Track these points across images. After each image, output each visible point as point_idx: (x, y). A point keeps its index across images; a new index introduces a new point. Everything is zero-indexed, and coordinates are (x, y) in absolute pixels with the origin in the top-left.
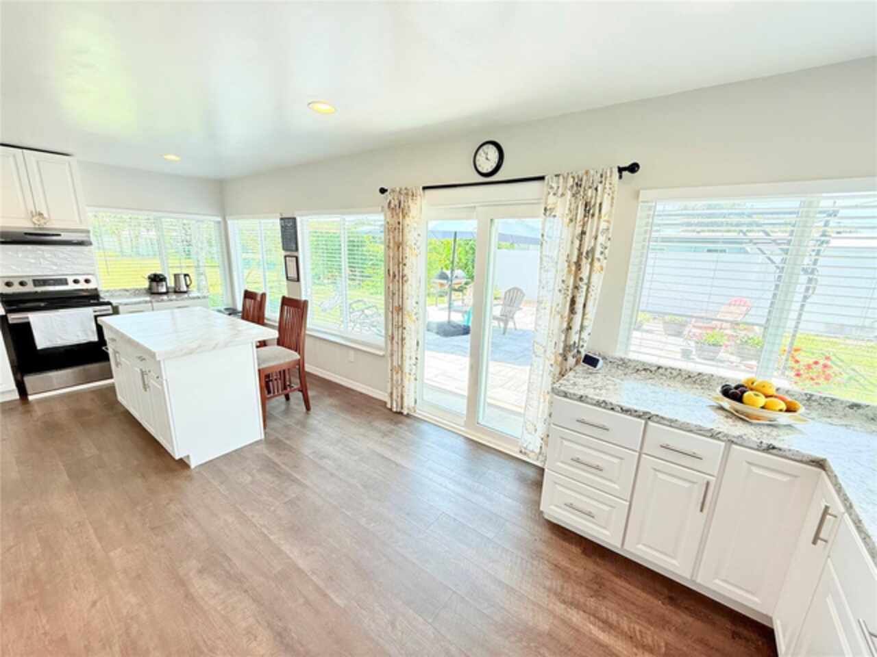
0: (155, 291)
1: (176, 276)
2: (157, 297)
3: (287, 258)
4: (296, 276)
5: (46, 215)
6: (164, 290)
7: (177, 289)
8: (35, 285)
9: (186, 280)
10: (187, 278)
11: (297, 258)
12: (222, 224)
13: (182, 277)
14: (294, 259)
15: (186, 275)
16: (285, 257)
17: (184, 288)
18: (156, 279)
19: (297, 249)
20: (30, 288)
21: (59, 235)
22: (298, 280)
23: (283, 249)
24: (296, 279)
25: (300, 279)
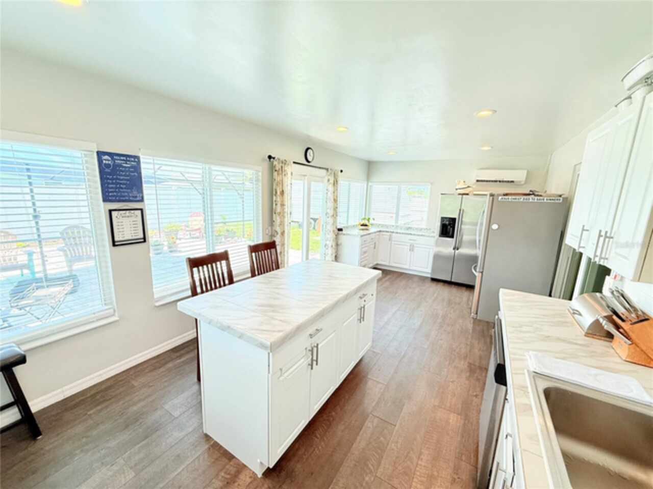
3: (114, 213)
4: (142, 236)
11: (142, 210)
14: (139, 212)
16: (110, 211)
19: (142, 200)
22: (144, 240)
23: (106, 200)
24: (142, 240)
25: (147, 240)
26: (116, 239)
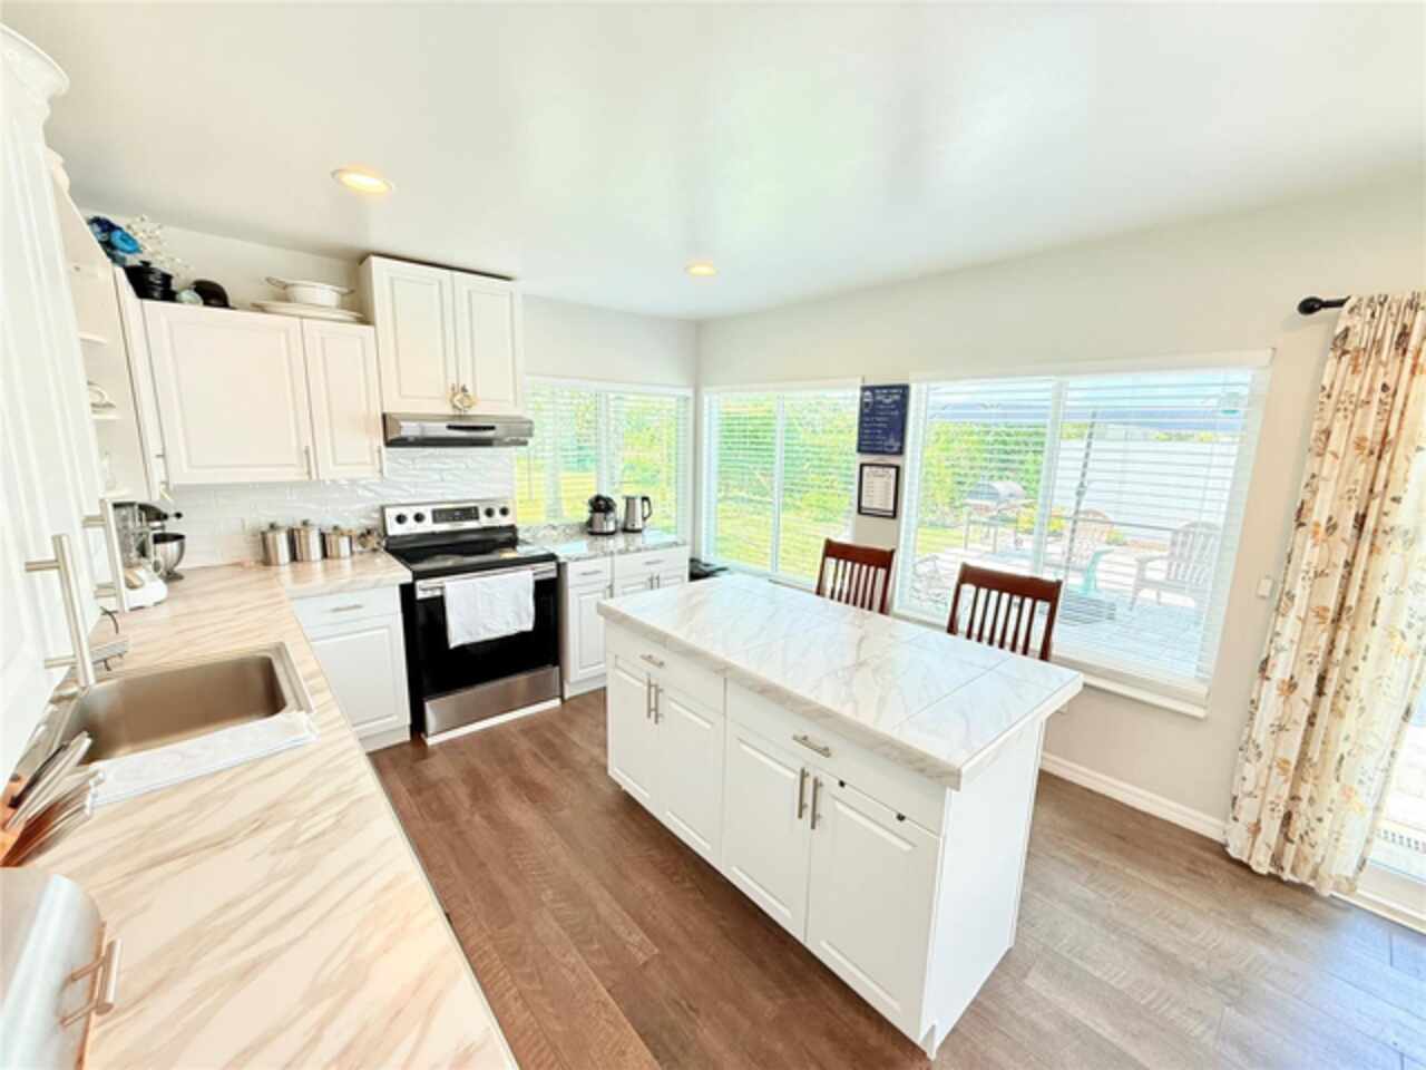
0: (597, 530)
1: (629, 501)
2: (602, 541)
3: (866, 469)
4: (891, 507)
5: (470, 393)
6: (611, 527)
7: (629, 527)
8: (435, 520)
9: (643, 506)
10: (646, 503)
11: (898, 468)
12: (691, 403)
13: (638, 502)
14: (893, 471)
15: (645, 499)
16: (862, 466)
17: (638, 525)
18: (601, 505)
19: (901, 452)
20: (428, 526)
21: (492, 428)
22: (895, 514)
23: (860, 450)
24: (891, 514)
25: (898, 514)
26: (864, 504)
